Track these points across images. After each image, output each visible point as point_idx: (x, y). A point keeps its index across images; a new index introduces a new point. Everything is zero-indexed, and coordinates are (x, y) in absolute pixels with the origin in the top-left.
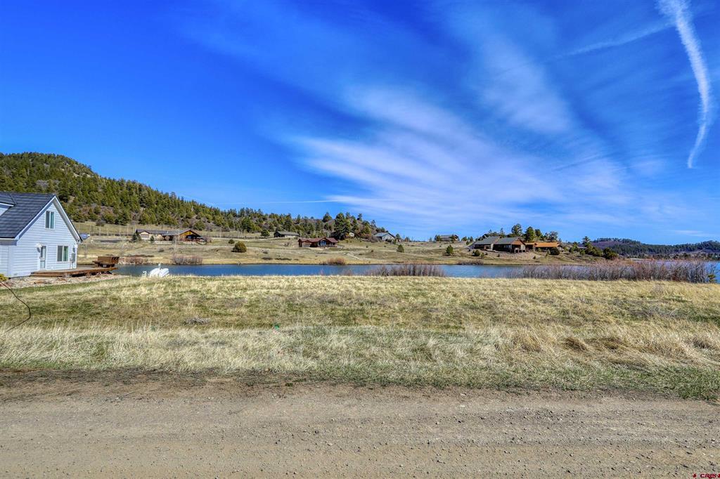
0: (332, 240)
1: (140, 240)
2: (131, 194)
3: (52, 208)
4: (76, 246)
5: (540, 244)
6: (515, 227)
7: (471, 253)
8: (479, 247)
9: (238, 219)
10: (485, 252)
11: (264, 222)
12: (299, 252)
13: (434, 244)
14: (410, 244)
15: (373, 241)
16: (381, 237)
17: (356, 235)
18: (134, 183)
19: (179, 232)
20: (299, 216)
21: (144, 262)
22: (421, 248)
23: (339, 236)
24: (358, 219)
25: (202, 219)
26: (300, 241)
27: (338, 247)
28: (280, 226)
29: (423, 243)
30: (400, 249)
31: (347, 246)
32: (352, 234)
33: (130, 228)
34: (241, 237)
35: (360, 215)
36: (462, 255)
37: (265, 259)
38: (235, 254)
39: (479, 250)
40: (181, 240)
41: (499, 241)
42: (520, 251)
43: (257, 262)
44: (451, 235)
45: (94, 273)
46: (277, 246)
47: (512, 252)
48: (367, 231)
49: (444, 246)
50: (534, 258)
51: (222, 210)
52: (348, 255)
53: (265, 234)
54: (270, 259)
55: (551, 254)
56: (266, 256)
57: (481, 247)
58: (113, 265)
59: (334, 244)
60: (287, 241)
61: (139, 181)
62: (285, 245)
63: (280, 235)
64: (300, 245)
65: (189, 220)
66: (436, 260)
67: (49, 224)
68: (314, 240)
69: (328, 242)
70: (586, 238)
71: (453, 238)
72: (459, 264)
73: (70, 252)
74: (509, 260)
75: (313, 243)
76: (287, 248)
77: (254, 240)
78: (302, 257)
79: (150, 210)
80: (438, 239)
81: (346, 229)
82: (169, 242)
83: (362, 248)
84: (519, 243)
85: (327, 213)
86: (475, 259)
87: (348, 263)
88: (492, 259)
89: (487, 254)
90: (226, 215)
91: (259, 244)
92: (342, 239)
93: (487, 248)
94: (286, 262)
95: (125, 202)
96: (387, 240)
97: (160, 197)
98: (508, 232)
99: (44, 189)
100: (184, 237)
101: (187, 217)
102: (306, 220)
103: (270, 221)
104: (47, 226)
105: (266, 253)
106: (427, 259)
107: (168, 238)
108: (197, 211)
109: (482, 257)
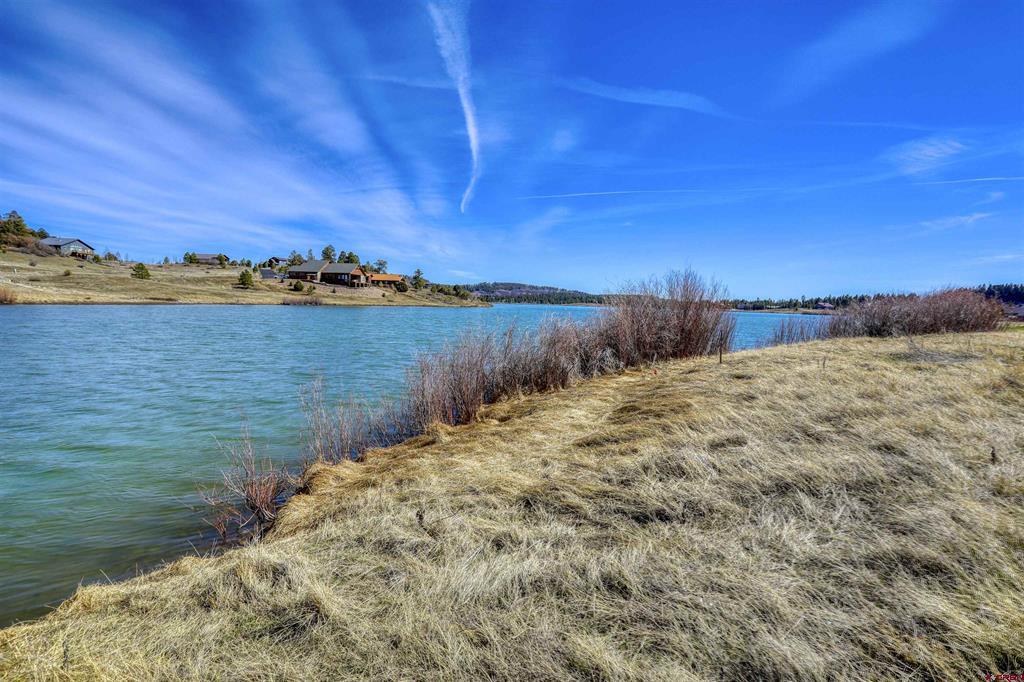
5: (376, 277)
7: (287, 286)
10: (311, 285)
15: (42, 252)
16: (59, 248)
36: (272, 288)
39: (301, 282)
41: (327, 267)
42: (362, 285)
47: (352, 285)
49: (236, 273)
50: (384, 296)
55: (398, 290)
84: (358, 273)
88: (325, 296)
89: (314, 288)
93: (312, 278)
98: (319, 257)
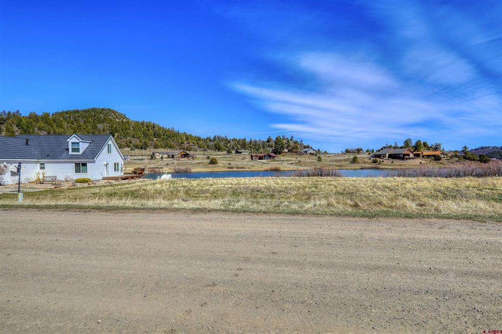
0: (273, 155)
1: (155, 158)
2: (149, 130)
3: (110, 142)
4: (123, 163)
5: (426, 153)
6: (407, 141)
7: (371, 161)
8: (377, 157)
9: (212, 143)
10: (382, 160)
11: (229, 144)
12: (251, 163)
13: (344, 155)
14: (328, 155)
15: (301, 154)
16: (306, 152)
17: (289, 151)
18: (150, 123)
19: (177, 152)
20: (251, 139)
21: (158, 172)
22: (335, 158)
23: (277, 152)
24: (291, 140)
25: (191, 144)
26: (251, 156)
27: (277, 159)
28: (240, 146)
29: (336, 155)
30: (319, 159)
31: (282, 158)
32: (286, 150)
33: (149, 152)
34: (214, 154)
35: (292, 137)
36: (365, 162)
37: (229, 168)
38: (210, 165)
39: (377, 159)
40: (178, 157)
41: (392, 151)
42: (410, 159)
43: (224, 170)
44: (357, 148)
45: (132, 178)
46: (237, 160)
47: (403, 159)
48: (297, 148)
49: (352, 157)
50: (421, 163)
51: (202, 137)
52: (283, 164)
53: (229, 152)
54: (232, 168)
55: (435, 160)
56: (230, 166)
57: (379, 156)
58: (142, 173)
59: (274, 157)
60: (244, 156)
61: (153, 122)
62: (242, 159)
63: (239, 153)
64: (252, 159)
65: (183, 144)
66: (345, 166)
67: (109, 151)
68: (261, 155)
69: (270, 156)
70: (465, 147)
71: (359, 151)
72: (362, 169)
73: (120, 166)
74: (400, 165)
75: (260, 157)
76: (244, 160)
77: (223, 156)
78: (253, 166)
79: (160, 140)
80: (347, 151)
81: (282, 146)
82: (171, 159)
83: (293, 159)
84: (408, 152)
85: (270, 136)
86: (374, 165)
87: (282, 169)
88: (386, 165)
89: (383, 161)
90: (205, 140)
91: (225, 159)
92: (280, 153)
93: (384, 157)
94: (242, 170)
95: (146, 135)
96: (310, 153)
97: (165, 131)
98: (401, 144)
99: (101, 129)
100: (180, 155)
101: (181, 143)
102: (256, 142)
103: (232, 143)
104: (108, 153)
105: (230, 164)
106: (338, 166)
107: (171, 156)
108: (187, 139)
109: (380, 163)
